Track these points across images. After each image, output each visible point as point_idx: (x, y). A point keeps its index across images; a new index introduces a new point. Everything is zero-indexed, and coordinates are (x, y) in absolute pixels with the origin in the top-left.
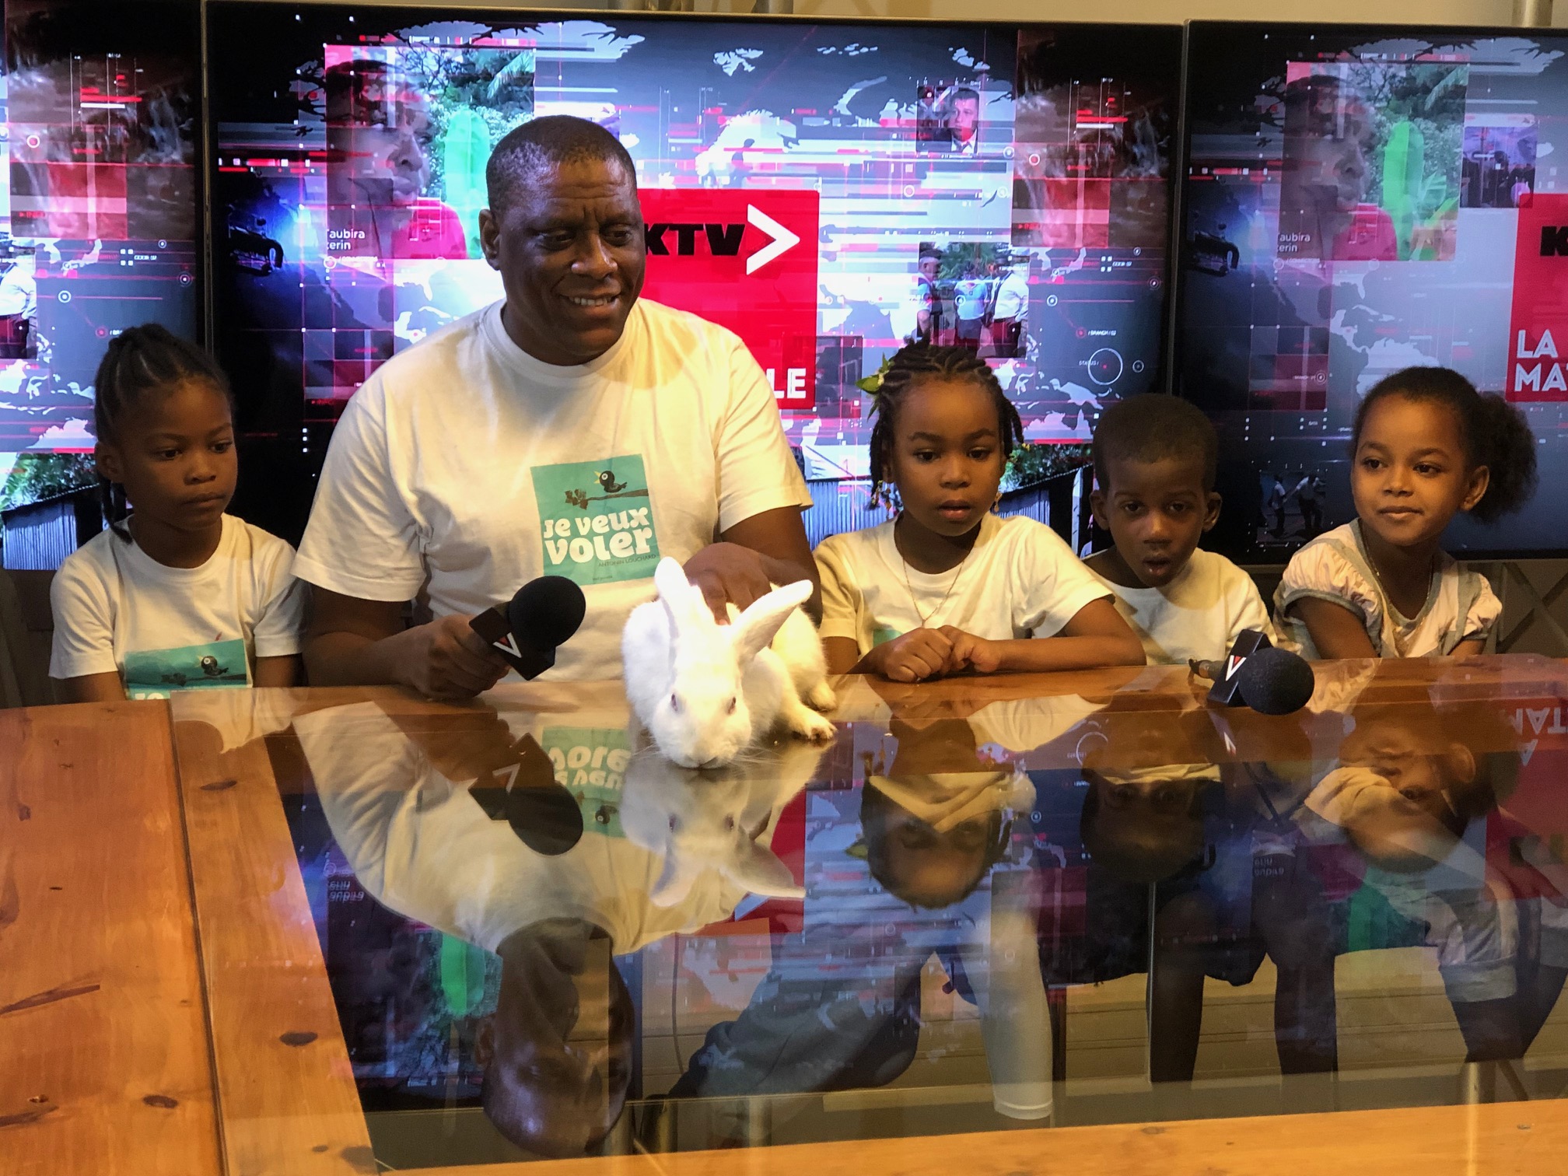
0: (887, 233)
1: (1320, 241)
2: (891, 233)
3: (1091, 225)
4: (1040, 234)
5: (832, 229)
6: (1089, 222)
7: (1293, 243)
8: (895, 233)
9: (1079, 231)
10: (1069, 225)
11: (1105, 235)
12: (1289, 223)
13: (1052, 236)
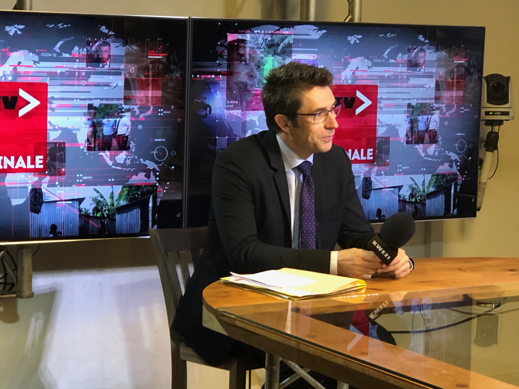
0: (75, 100)
1: (241, 103)
2: (77, 100)
3: (155, 97)
4: (135, 100)
5: (53, 98)
6: (154, 95)
7: (231, 104)
8: (78, 100)
9: (150, 99)
10: (146, 97)
11: (159, 100)
12: (230, 96)
13: (139, 101)
